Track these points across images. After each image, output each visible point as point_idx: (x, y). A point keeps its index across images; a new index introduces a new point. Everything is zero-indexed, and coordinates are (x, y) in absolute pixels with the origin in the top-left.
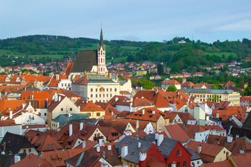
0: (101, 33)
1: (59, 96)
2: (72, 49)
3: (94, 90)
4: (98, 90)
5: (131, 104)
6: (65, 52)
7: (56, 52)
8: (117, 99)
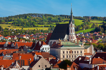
0: (71, 12)
1: (37, 56)
2: (55, 23)
3: (65, 52)
4: (69, 52)
5: (90, 63)
6: (49, 25)
7: (43, 26)
8: (80, 59)
